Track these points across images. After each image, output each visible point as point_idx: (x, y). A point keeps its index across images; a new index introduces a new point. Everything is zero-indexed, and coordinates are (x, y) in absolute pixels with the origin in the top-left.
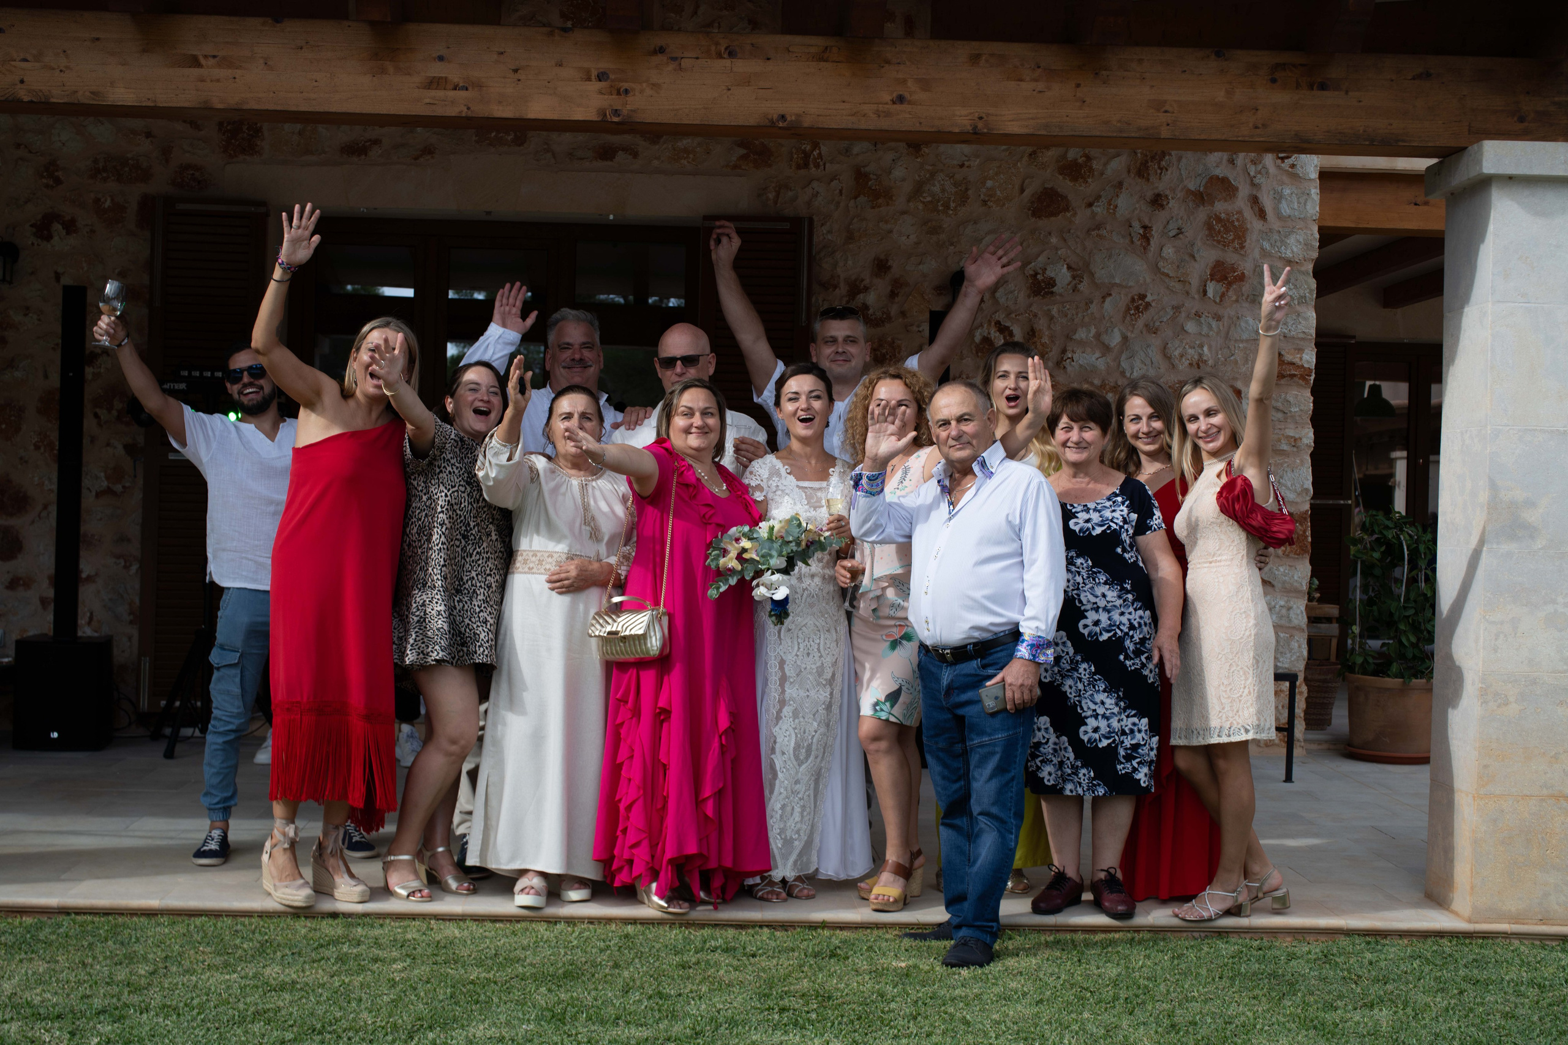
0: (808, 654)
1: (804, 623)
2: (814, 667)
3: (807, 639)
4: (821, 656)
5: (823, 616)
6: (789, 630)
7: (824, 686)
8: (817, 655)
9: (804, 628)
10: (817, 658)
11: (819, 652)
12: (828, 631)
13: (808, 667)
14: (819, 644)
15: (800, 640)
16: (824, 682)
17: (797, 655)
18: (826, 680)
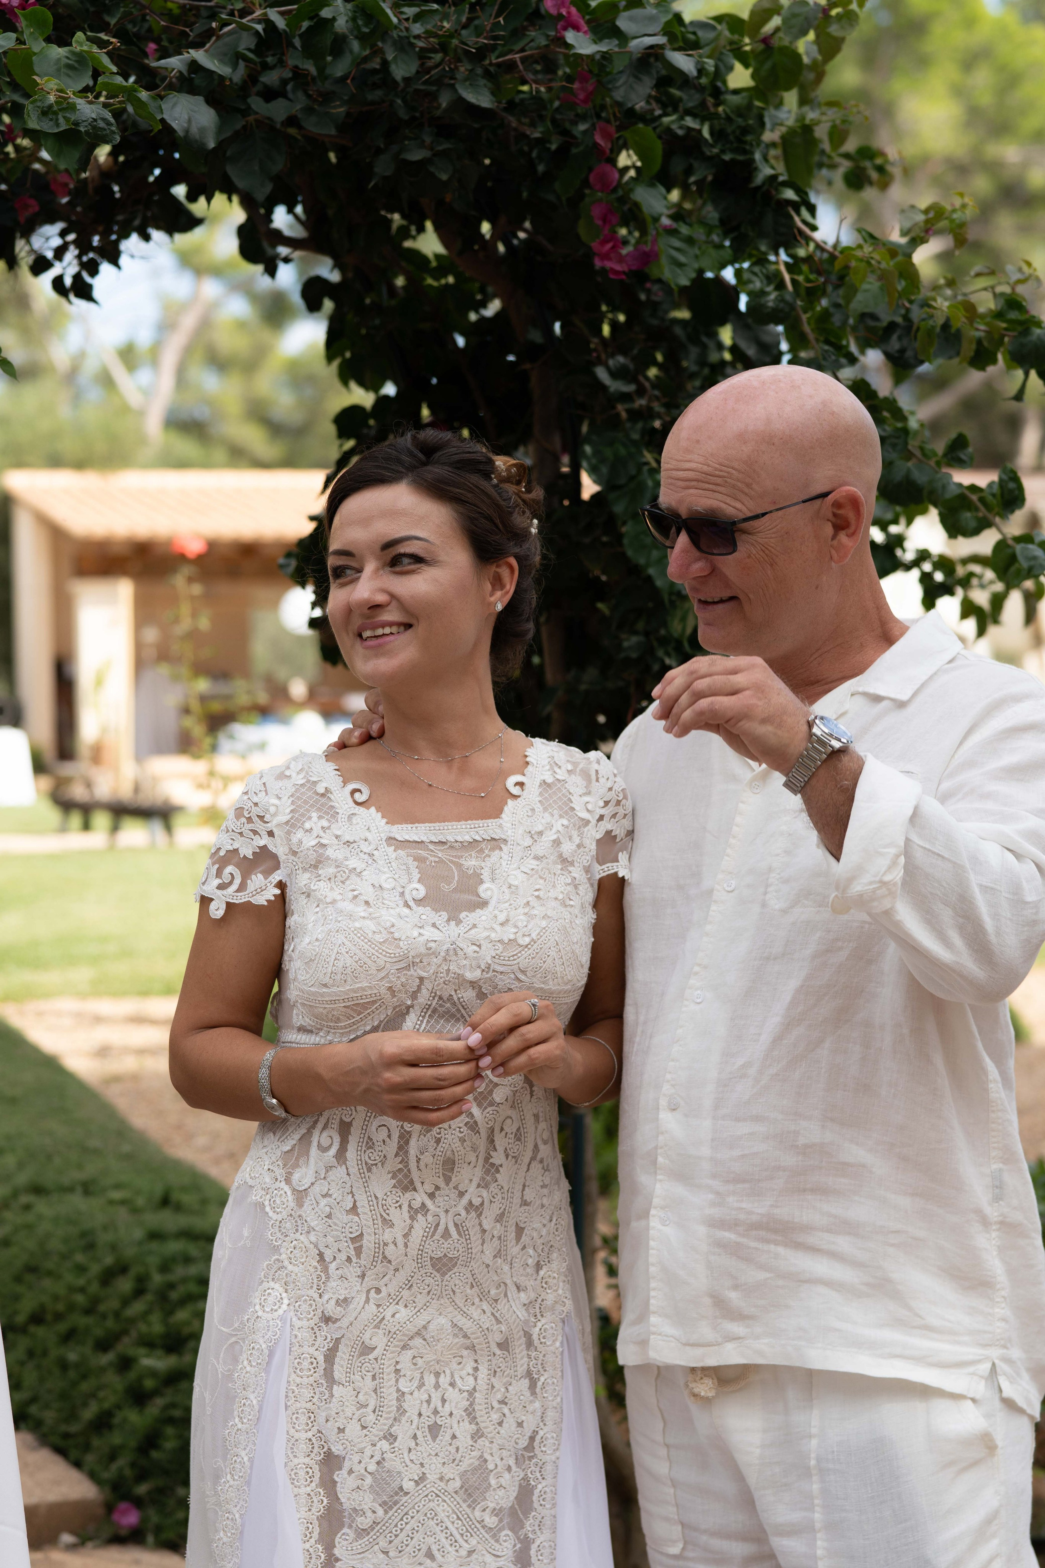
0: (434, 1430)
1: (420, 1322)
2: (450, 1472)
3: (430, 1380)
4: (477, 1435)
5: (483, 1296)
6: (367, 1350)
7: (494, 1533)
8: (464, 1430)
9: (418, 1341)
10: (464, 1440)
11: (473, 1419)
12: (504, 1345)
13: (432, 1477)
14: (472, 1393)
15: (404, 1386)
16: (491, 1521)
17: (391, 1437)
18: (496, 1512)
